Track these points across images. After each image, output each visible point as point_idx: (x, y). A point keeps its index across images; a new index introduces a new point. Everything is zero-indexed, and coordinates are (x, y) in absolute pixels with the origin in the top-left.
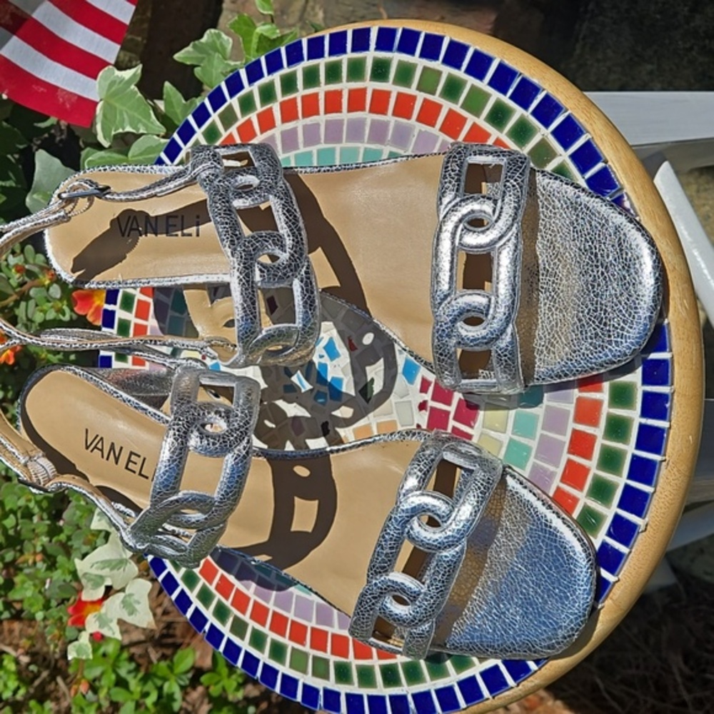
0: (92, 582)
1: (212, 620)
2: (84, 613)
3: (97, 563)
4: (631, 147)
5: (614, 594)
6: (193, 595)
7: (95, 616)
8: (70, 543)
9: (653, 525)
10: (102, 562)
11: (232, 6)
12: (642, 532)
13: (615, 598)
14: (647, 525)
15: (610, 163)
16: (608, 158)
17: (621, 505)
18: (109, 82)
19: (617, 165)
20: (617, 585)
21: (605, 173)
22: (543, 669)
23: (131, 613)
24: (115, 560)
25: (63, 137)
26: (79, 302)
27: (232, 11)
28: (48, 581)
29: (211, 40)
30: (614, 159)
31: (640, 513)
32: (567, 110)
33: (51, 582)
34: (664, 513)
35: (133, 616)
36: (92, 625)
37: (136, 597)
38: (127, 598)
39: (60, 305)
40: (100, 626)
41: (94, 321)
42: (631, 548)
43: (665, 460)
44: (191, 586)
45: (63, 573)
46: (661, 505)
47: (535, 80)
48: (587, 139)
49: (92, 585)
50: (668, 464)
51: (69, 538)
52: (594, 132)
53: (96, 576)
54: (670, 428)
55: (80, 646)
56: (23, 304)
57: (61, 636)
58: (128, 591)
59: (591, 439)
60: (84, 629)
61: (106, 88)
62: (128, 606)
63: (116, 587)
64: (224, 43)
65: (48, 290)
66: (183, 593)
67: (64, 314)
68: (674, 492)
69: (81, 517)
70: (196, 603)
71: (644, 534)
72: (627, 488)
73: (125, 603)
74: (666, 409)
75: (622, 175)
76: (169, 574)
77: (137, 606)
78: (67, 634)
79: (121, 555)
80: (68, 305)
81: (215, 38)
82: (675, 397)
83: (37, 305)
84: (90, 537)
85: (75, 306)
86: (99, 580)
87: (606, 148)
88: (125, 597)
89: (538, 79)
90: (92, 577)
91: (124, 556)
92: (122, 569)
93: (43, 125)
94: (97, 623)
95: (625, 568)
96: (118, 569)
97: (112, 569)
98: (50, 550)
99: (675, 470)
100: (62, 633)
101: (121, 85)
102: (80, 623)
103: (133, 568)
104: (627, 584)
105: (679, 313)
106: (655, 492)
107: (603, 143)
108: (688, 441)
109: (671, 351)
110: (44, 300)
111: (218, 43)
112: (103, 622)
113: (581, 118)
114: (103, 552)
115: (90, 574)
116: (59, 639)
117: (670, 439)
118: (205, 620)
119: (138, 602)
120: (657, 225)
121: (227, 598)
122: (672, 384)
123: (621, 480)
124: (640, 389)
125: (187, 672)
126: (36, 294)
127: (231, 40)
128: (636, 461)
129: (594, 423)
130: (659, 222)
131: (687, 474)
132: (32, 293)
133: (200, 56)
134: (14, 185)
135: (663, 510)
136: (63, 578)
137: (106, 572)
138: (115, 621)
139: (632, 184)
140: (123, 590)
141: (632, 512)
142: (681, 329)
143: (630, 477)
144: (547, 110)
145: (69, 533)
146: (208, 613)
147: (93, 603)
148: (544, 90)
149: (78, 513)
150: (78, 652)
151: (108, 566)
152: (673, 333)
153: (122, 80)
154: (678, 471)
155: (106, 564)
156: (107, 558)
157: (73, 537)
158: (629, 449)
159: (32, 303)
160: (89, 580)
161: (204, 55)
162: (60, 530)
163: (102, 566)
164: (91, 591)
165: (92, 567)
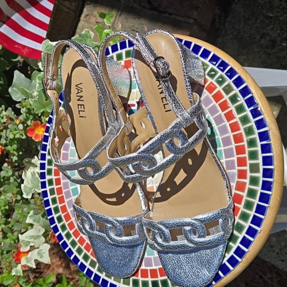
0: (25, 244)
1: (82, 260)
2: (20, 257)
3: (28, 236)
4: (259, 87)
5: (247, 256)
6: (74, 250)
7: (25, 258)
8: (13, 228)
9: (263, 230)
10: (30, 236)
11: (84, 19)
12: (259, 233)
13: (247, 258)
14: (261, 230)
15: (254, 94)
16: (253, 93)
17: (252, 223)
18: (46, 46)
19: (256, 95)
20: (248, 253)
21: (252, 98)
22: (217, 284)
23: (41, 257)
24: (36, 236)
25: (21, 65)
26: (29, 132)
27: (84, 21)
28: (3, 243)
29: (85, 33)
30: (255, 93)
31: (259, 226)
32: (238, 74)
33: (4, 244)
34: (267, 226)
35: (42, 258)
36: (23, 261)
37: (43, 251)
38: (40, 251)
39: (21, 132)
40: (27, 262)
41: (35, 139)
42: (254, 239)
43: (269, 207)
44: (74, 246)
45: (10, 240)
46: (267, 223)
47: (227, 61)
48: (246, 85)
49: (25, 245)
50: (270, 208)
51: (13, 226)
52: (248, 82)
53: (27, 241)
54: (272, 194)
55: (17, 270)
56: (5, 131)
57: (9, 266)
58: (40, 248)
59: (241, 197)
60: (20, 263)
61: (45, 48)
62: (40, 254)
63: (36, 246)
64: (91, 35)
65: (18, 126)
66: (70, 249)
67: (23, 136)
68: (272, 219)
69: (20, 217)
70: (75, 253)
71: (260, 234)
72: (255, 216)
73: (39, 253)
74: (271, 187)
75: (258, 99)
76: (65, 241)
77: (44, 255)
78: (12, 265)
79: (38, 234)
80: (24, 133)
81: (87, 32)
82: (274, 183)
83: (11, 131)
84: (26, 226)
85: (28, 133)
86: (28, 243)
87: (252, 89)
88: (39, 251)
89: (228, 61)
90: (25, 242)
91: (39, 234)
92: (38, 239)
93: (14, 60)
94: (26, 261)
95: (251, 246)
96: (37, 239)
97: (34, 239)
98: (5, 231)
99: (273, 210)
100: (10, 264)
101: (51, 47)
102: (18, 261)
103: (43, 239)
104: (252, 253)
105: (277, 152)
106: (265, 218)
107: (251, 87)
108: (278, 200)
109: (274, 165)
110: (14, 130)
111: (88, 34)
112: (28, 260)
113: (244, 77)
114: (30, 232)
115: (25, 241)
116: (9, 267)
117: (272, 198)
118: (79, 260)
119: (44, 253)
120: (270, 119)
121: (89, 252)
122: (274, 178)
123: (252, 213)
124: (261, 179)
125: (51, 283)
126: (11, 127)
127: (93, 34)
128: (258, 206)
129: (243, 191)
130: (271, 118)
131: (276, 212)
132: (9, 126)
133: (81, 39)
134: (2, 83)
135: (267, 225)
136: (10, 242)
137: (32, 240)
138: (33, 260)
139: (262, 103)
140: (38, 248)
141: (256, 225)
142: (278, 158)
143: (256, 212)
144: (231, 73)
145: (13, 224)
146: (80, 258)
147: (24, 253)
148: (230, 65)
149: (19, 216)
150: (16, 272)
151: (33, 238)
152: (275, 159)
153: (52, 46)
154: (274, 211)
155: (32, 237)
156: (32, 234)
157: (14, 226)
158: (256, 201)
159: (8, 130)
160: (24, 243)
161: (83, 39)
162: (9, 223)
163: (30, 238)
164: (24, 248)
165: (26, 238)
